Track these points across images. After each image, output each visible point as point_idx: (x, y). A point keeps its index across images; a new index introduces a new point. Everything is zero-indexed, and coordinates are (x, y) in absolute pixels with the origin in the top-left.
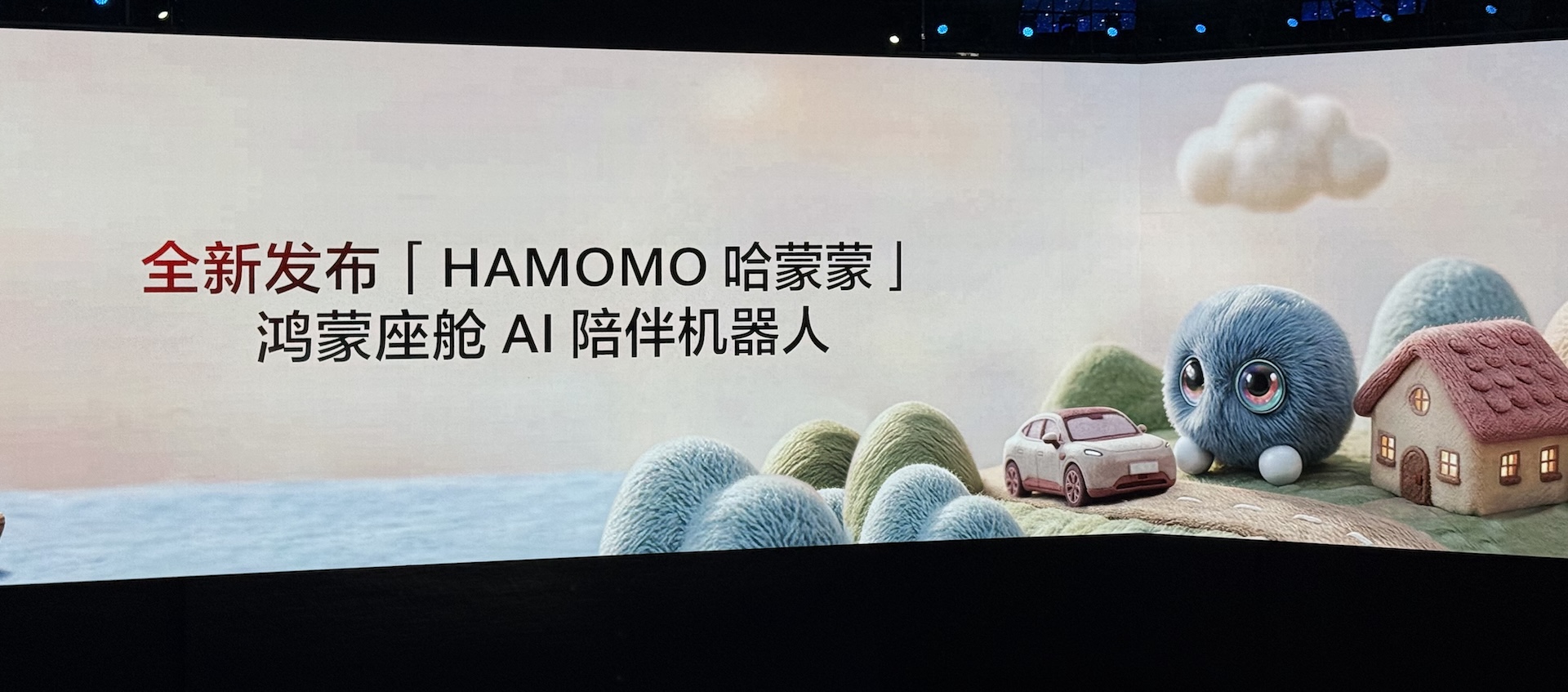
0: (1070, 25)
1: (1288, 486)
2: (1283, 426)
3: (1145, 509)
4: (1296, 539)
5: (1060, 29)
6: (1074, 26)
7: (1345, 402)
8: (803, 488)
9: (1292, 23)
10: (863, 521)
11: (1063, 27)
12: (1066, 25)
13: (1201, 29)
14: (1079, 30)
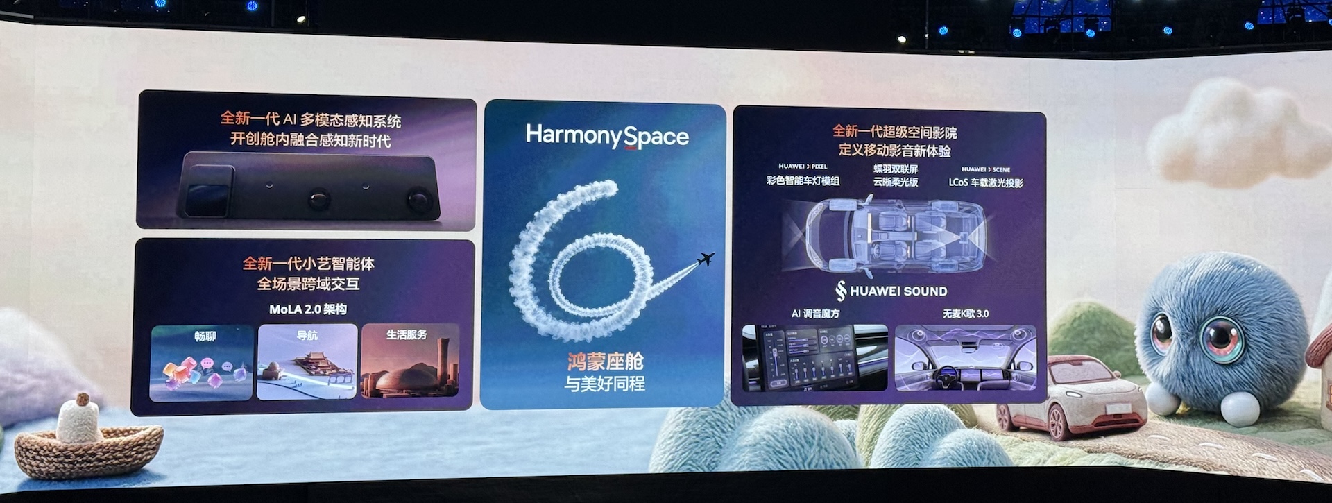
0: (1053, 27)
1: (1247, 428)
2: (1243, 375)
3: (1120, 445)
4: (1255, 475)
5: (1045, 30)
6: (1057, 28)
7: (1299, 355)
8: (821, 419)
9: (1249, 26)
10: (873, 449)
11: (1047, 29)
12: (1050, 27)
13: (1168, 31)
14: (1062, 31)
